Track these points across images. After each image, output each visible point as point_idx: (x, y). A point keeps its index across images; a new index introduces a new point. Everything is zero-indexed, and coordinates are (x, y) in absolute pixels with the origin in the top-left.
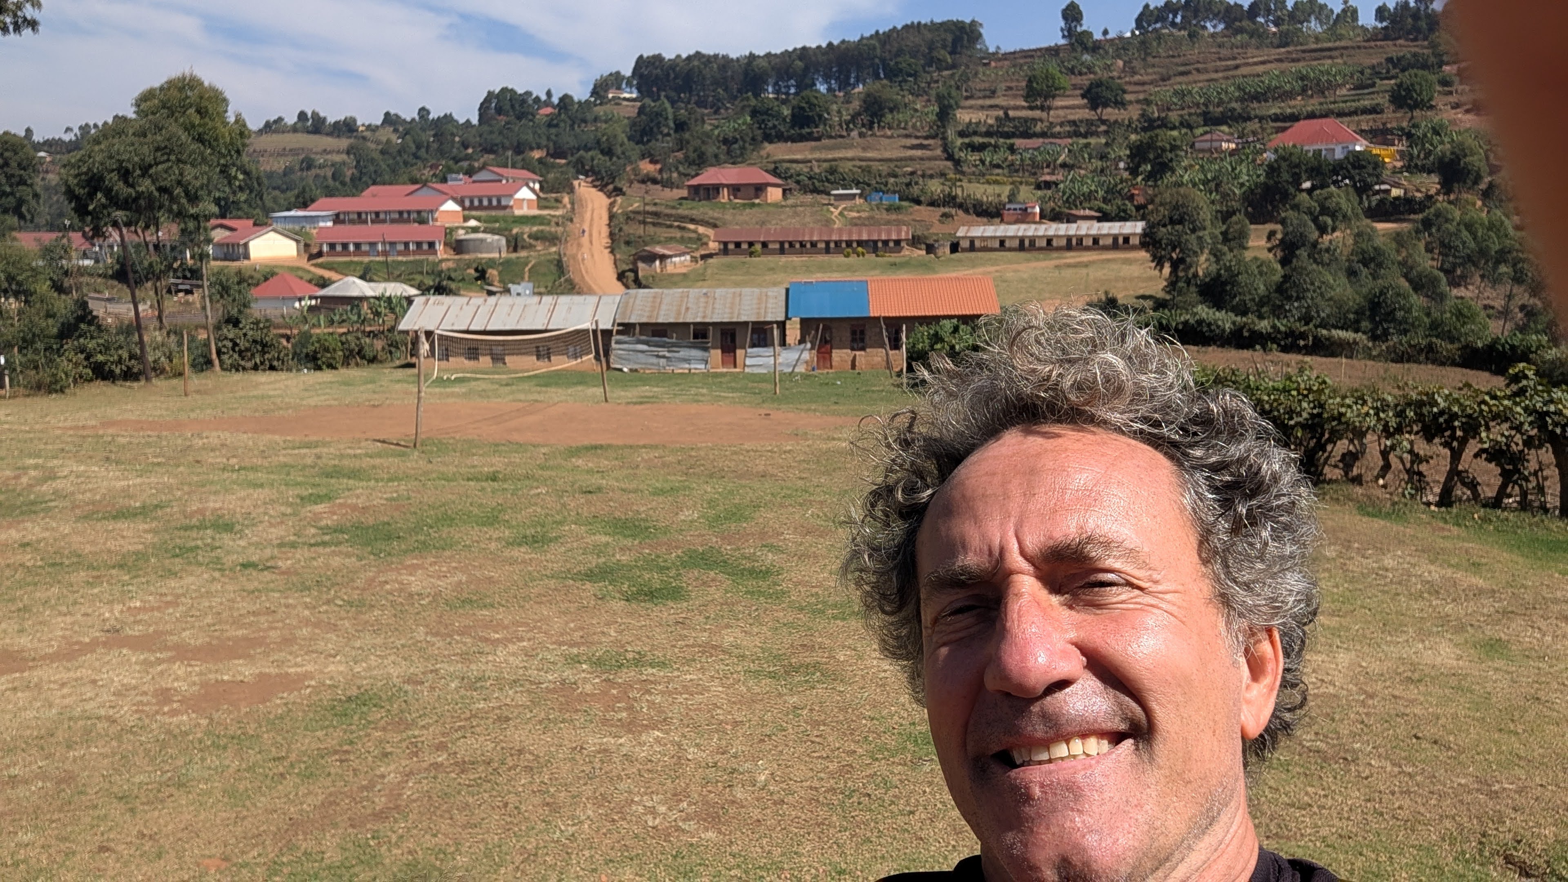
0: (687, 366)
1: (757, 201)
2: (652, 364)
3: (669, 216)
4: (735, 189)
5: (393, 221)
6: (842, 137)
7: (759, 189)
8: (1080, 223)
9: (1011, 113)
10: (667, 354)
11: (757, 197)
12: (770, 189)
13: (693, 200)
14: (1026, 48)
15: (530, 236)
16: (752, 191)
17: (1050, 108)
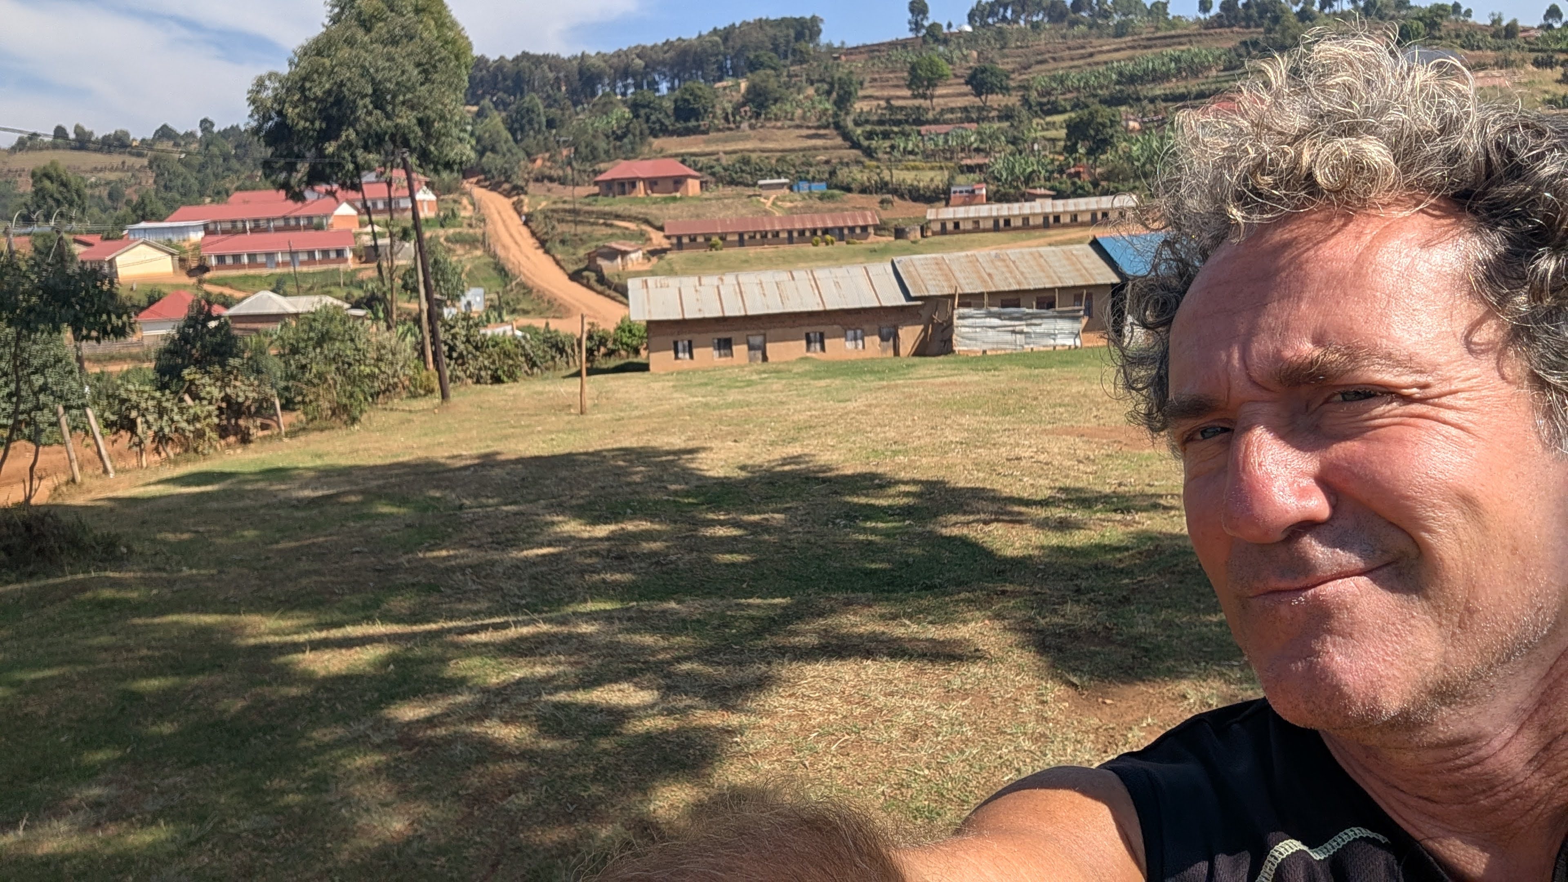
0: (1052, 342)
1: (678, 195)
2: (1007, 343)
3: (590, 213)
4: (652, 183)
5: (277, 229)
6: (730, 129)
7: (678, 182)
8: (1038, 201)
9: (893, 102)
10: (1026, 329)
11: (677, 190)
12: (690, 181)
13: (606, 195)
14: (869, 43)
15: (447, 239)
16: (670, 184)
17: (932, 97)
